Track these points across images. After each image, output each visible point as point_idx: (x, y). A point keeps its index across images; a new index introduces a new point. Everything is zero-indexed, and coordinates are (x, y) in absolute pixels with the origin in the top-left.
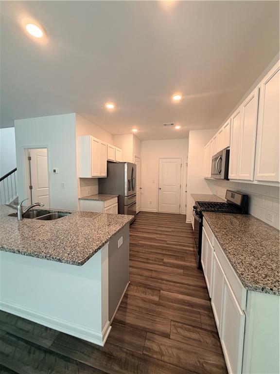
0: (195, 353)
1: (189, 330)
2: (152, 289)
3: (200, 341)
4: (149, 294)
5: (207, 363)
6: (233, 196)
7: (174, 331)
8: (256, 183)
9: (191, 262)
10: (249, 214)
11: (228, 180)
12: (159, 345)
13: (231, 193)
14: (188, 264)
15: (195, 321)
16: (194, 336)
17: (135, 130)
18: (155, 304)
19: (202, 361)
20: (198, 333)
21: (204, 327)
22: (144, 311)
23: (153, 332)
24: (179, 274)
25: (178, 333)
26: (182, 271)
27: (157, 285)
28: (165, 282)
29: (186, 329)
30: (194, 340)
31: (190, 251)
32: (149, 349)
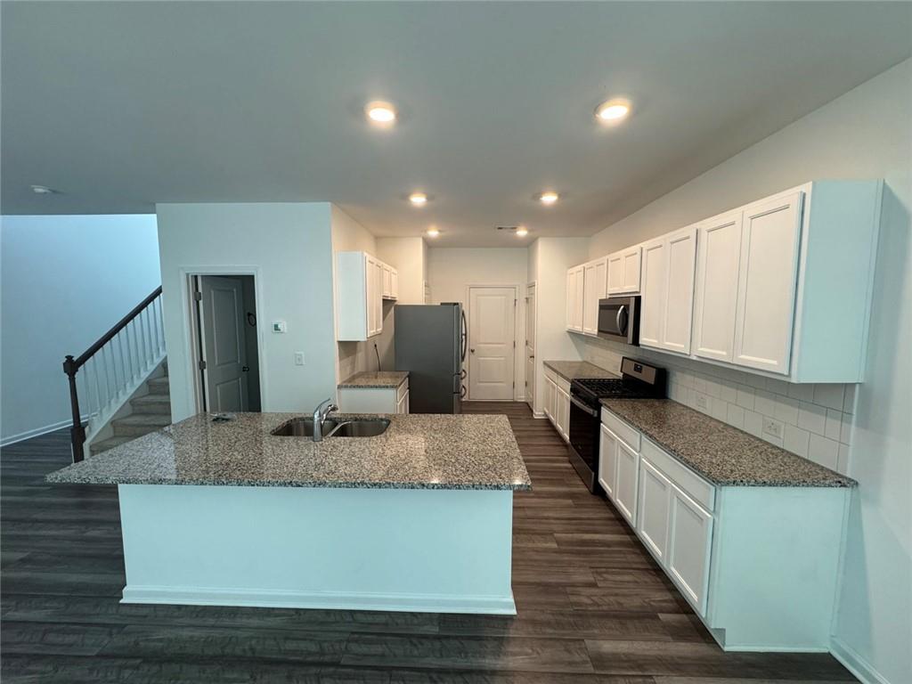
0: (637, 595)
1: (618, 574)
2: (539, 534)
3: (636, 582)
4: (539, 541)
5: (654, 601)
6: (638, 369)
7: (599, 578)
8: (695, 358)
9: (578, 486)
10: (667, 398)
11: (638, 345)
12: (588, 597)
13: (634, 363)
14: (575, 490)
15: (620, 562)
16: (627, 578)
17: (433, 233)
18: (556, 552)
19: (647, 600)
20: (631, 574)
21: (635, 566)
22: (545, 564)
23: (573, 585)
24: (569, 507)
25: (605, 580)
26: (570, 501)
27: (544, 527)
28: (552, 521)
29: (613, 573)
30: (628, 582)
31: (566, 468)
32: (579, 604)
